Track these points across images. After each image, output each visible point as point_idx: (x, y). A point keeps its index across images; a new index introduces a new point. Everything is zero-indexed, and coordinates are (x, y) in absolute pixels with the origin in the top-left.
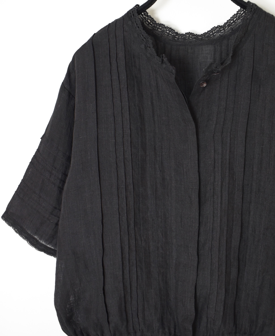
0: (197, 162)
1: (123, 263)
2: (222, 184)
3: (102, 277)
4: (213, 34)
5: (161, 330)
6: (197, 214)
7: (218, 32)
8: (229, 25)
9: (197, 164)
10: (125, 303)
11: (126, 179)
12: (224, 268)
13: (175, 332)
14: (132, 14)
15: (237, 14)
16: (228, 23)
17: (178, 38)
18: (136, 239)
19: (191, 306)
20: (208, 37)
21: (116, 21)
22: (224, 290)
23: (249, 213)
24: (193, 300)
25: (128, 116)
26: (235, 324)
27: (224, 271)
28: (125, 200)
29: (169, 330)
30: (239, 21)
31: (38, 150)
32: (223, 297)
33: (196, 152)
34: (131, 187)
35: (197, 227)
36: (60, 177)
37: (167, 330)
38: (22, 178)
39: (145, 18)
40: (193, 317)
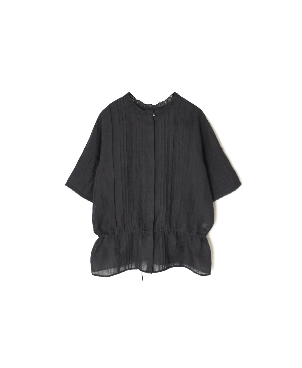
0: (154, 156)
1: (123, 200)
2: (164, 165)
3: (114, 206)
4: (160, 105)
5: (139, 229)
6: (154, 177)
7: (162, 104)
8: (166, 102)
9: (154, 157)
10: (124, 218)
11: (124, 165)
12: (165, 199)
13: (145, 229)
14: (127, 96)
15: (170, 97)
16: (166, 101)
17: (145, 106)
18: (128, 190)
19: (152, 216)
20: (158, 106)
21: (120, 99)
22: (165, 209)
23: (175, 178)
24: (153, 213)
25: (126, 139)
26: (170, 224)
27: (165, 201)
28: (124, 174)
29: (142, 228)
30: (171, 100)
31: (82, 154)
32: (165, 211)
33: (154, 151)
34: (126, 168)
35: (154, 183)
36: (93, 165)
37: (141, 228)
38: (75, 167)
39: (132, 97)
40: (153, 220)
